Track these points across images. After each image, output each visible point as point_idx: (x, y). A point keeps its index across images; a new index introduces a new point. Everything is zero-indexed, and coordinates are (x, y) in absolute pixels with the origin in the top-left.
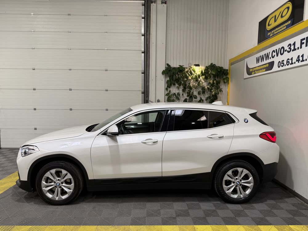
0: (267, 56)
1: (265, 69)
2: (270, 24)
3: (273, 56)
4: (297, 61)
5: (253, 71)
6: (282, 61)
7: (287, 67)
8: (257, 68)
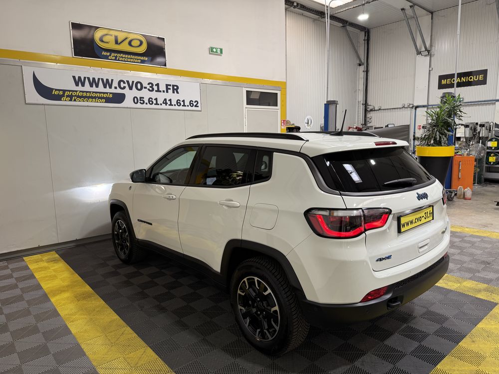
0: (108, 83)
1: (104, 100)
2: (105, 39)
3: (122, 87)
4: (163, 103)
5: (63, 96)
6: (140, 98)
7: (149, 106)
8: (78, 92)
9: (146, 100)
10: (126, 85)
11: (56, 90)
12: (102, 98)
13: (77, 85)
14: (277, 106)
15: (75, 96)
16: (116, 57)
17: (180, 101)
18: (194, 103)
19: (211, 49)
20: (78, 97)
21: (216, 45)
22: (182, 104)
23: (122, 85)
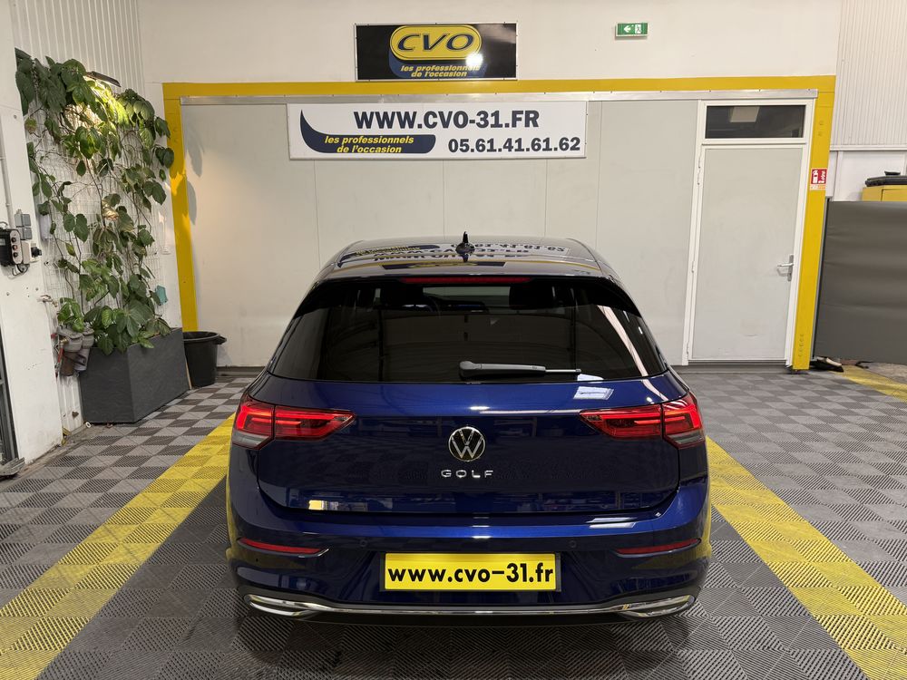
0: (407, 120)
1: (400, 149)
2: (406, 45)
3: (431, 123)
4: (505, 147)
5: (339, 145)
6: (462, 141)
7: (477, 154)
8: (361, 138)
9: (472, 145)
10: (438, 120)
11: (330, 136)
12: (396, 145)
13: (360, 126)
14: (802, 136)
15: (356, 144)
16: (424, 72)
17: (539, 140)
18: (569, 142)
19: (621, 27)
20: (362, 145)
21: (633, 16)
22: (543, 145)
23: (431, 120)
